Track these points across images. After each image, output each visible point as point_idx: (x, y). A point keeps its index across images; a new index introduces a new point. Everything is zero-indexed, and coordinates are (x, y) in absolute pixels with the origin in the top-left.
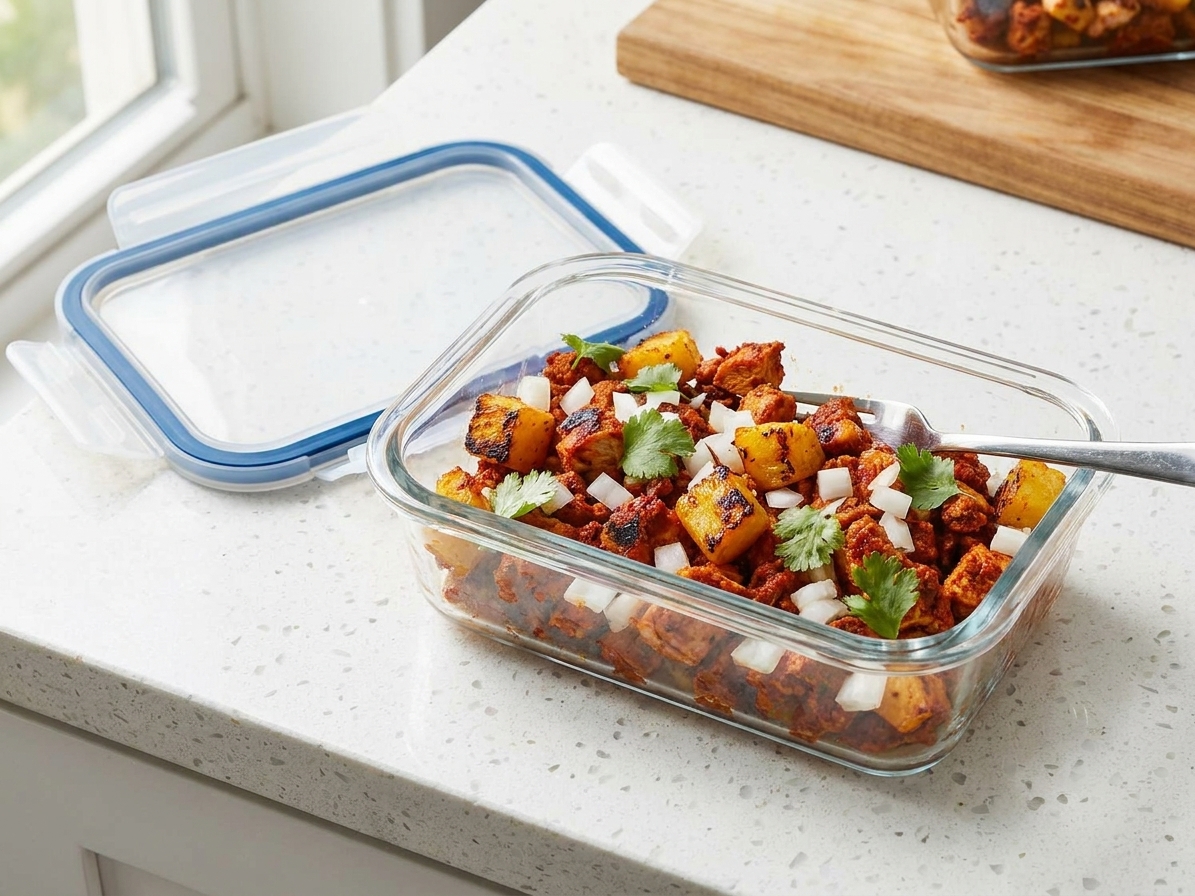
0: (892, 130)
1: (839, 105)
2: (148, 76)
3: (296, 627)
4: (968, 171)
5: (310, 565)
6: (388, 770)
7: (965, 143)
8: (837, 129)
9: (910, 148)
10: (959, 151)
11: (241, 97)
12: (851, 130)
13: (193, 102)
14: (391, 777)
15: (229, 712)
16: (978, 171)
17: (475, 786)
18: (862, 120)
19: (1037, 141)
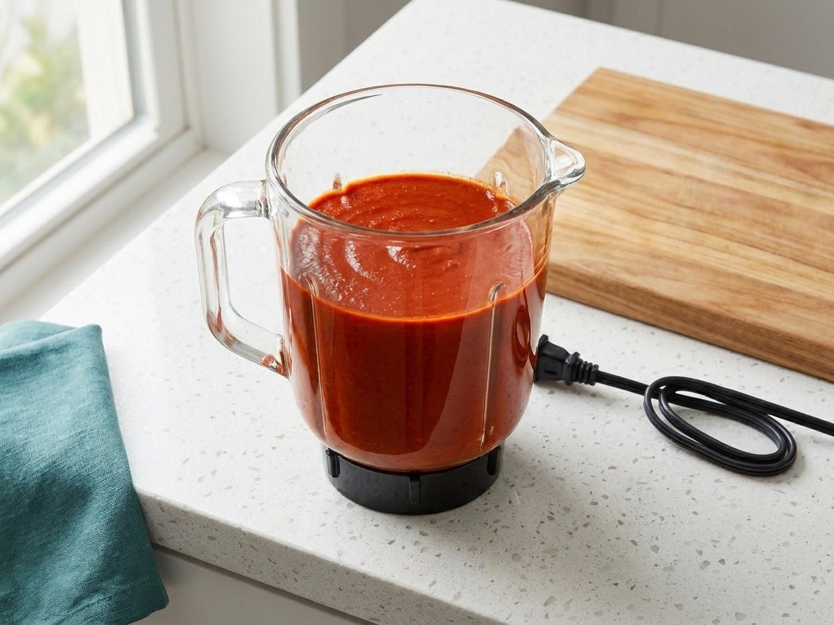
0: (617, 295)
1: (581, 278)
2: (128, 113)
3: (225, 452)
4: (670, 324)
5: (234, 413)
6: (284, 544)
7: (668, 305)
8: (581, 294)
9: (629, 307)
10: (665, 311)
11: (187, 127)
12: (590, 294)
13: (157, 130)
14: (286, 548)
15: (182, 507)
16: (677, 324)
17: (340, 554)
18: (597, 288)
19: (718, 305)
